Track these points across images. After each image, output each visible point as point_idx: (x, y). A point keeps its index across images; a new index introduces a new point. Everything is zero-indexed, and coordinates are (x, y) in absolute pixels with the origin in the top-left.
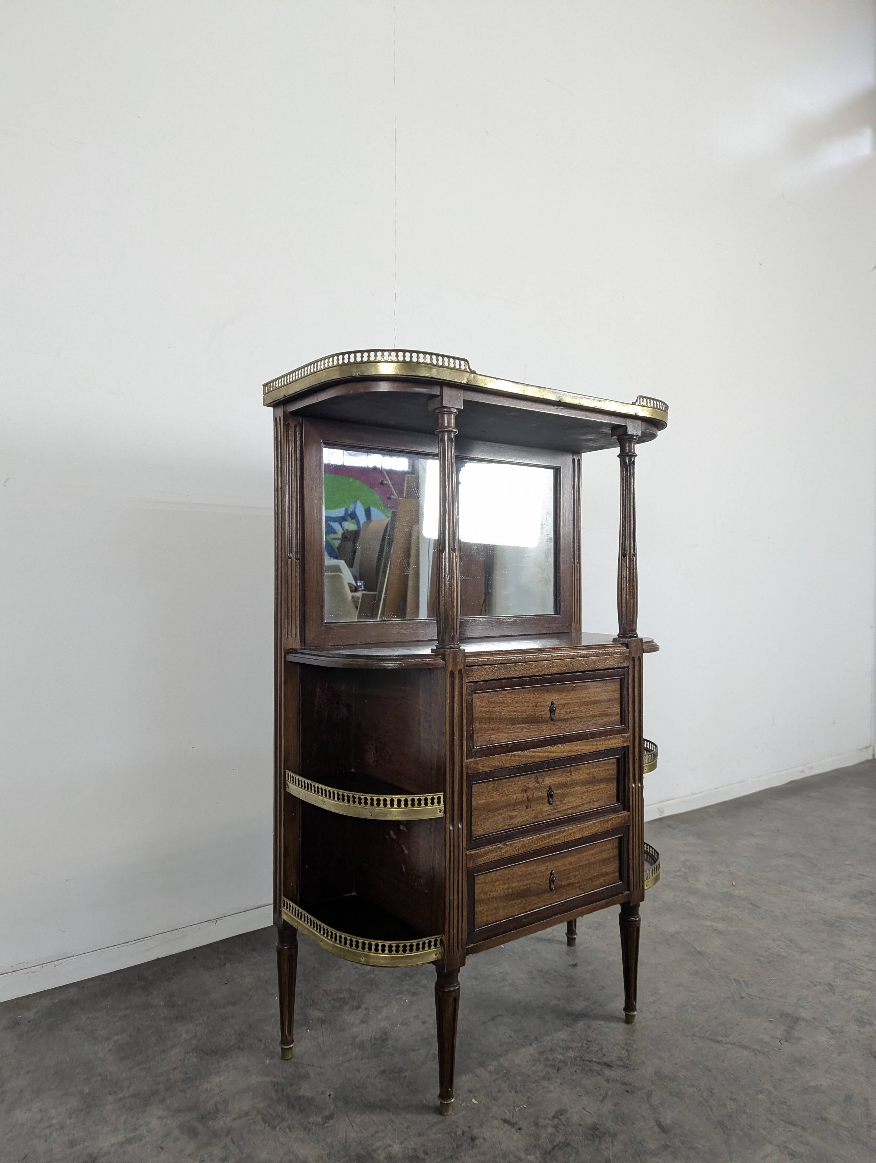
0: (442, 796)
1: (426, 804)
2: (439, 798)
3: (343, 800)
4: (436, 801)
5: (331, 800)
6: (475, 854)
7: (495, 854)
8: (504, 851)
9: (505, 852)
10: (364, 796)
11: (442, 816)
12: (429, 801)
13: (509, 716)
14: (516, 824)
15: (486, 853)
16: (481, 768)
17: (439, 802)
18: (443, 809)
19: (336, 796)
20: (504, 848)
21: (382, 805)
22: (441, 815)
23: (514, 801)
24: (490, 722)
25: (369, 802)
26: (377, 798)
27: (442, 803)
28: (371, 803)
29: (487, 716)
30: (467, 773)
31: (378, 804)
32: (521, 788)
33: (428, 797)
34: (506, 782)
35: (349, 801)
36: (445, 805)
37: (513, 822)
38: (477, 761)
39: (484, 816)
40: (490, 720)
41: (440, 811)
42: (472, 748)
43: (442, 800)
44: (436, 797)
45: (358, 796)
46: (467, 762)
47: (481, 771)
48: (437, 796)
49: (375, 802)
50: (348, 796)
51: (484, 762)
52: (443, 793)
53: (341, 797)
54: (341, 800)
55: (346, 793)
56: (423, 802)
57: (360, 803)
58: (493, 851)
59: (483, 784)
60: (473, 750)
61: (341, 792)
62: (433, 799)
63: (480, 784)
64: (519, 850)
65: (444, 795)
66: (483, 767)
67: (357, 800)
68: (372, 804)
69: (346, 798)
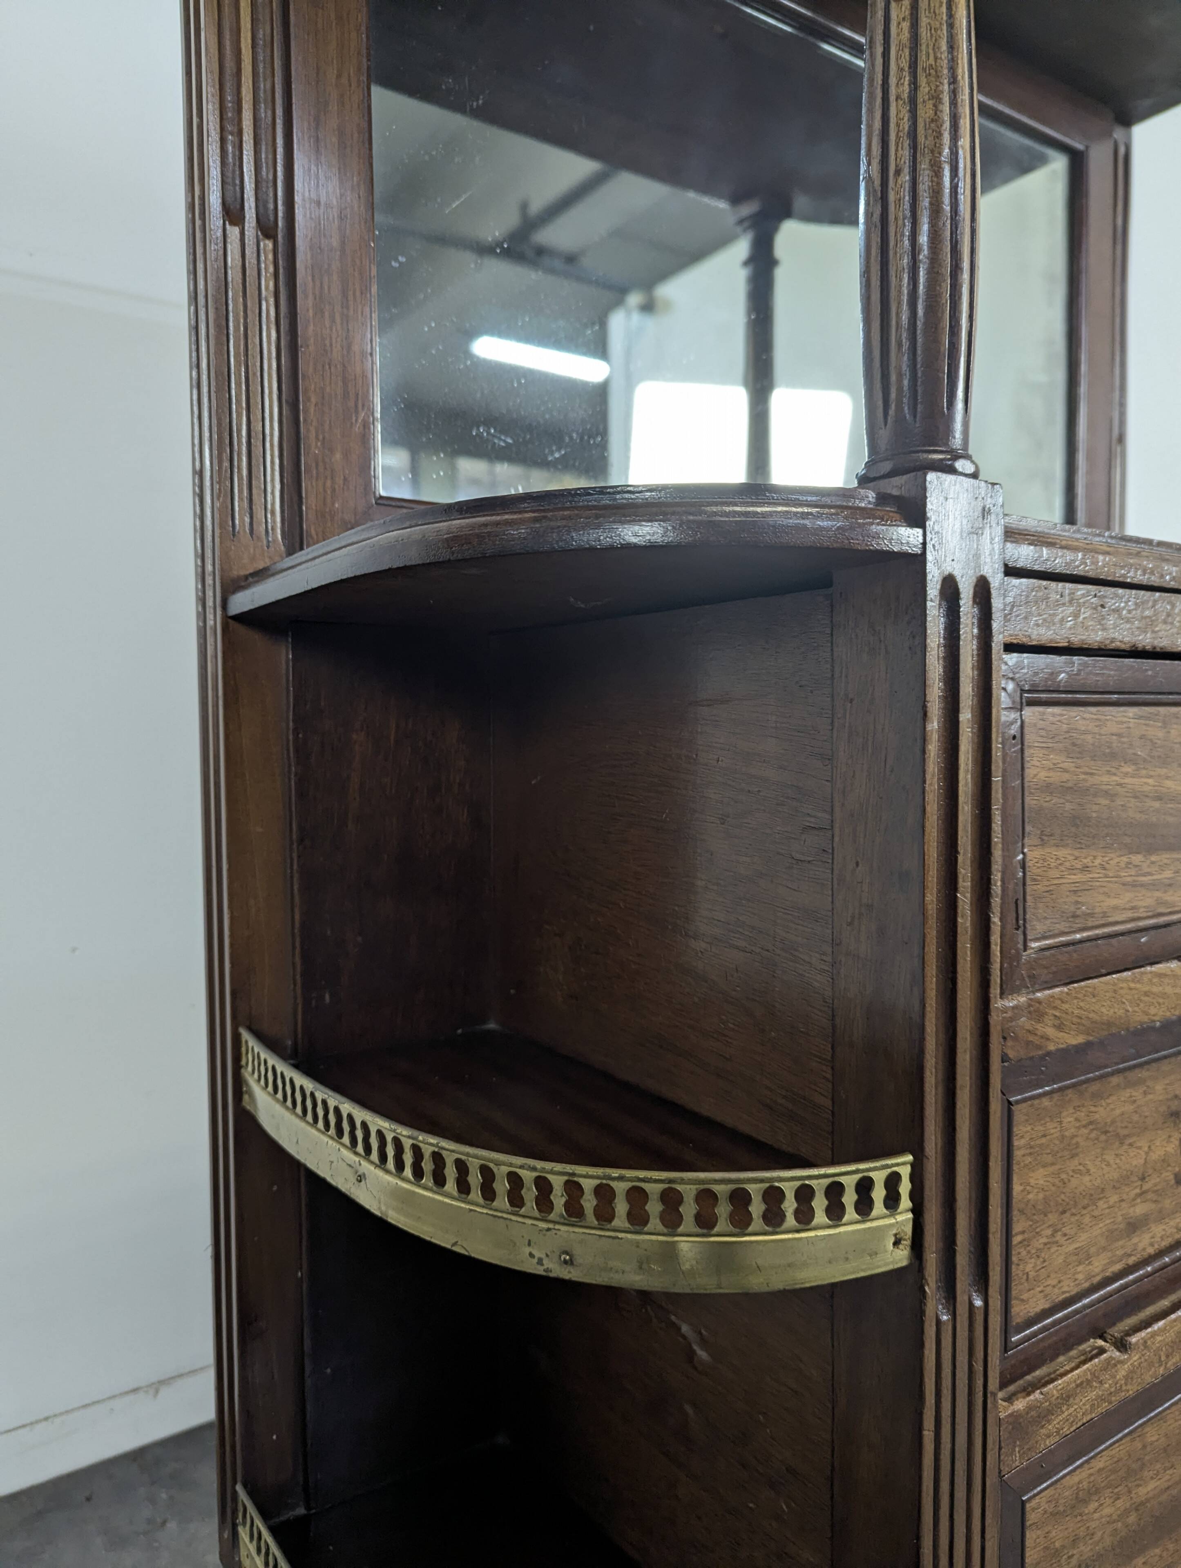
0: (905, 1172)
1: (835, 1211)
2: (893, 1181)
3: (440, 1180)
4: (879, 1194)
5: (388, 1172)
6: (1030, 1408)
7: (1093, 1395)
8: (1122, 1372)
9: (1126, 1377)
10: (534, 1169)
11: (904, 1263)
12: (849, 1198)
13: (1138, 816)
14: (1144, 1249)
15: (1066, 1398)
16: (1050, 1032)
17: (892, 1201)
18: (908, 1229)
19: (408, 1158)
20: (1122, 1362)
21: (620, 1219)
22: (900, 1257)
23: (1142, 1161)
24: (1076, 836)
25: (559, 1199)
26: (597, 1182)
27: (905, 1203)
28: (567, 1205)
29: (1068, 806)
30: (1004, 1058)
31: (605, 1215)
32: (1163, 1109)
33: (842, 1179)
34: (1118, 1085)
35: (463, 1187)
36: (918, 1211)
37: (1136, 1244)
38: (1039, 1002)
39: (1049, 1232)
40: (1077, 826)
41: (897, 1243)
42: (1021, 946)
43: (905, 1187)
44: (879, 1178)
45: (505, 1169)
46: (1005, 1010)
47: (1052, 1047)
48: (884, 1174)
49: (589, 1203)
50: (462, 1167)
51: (1065, 1006)
52: (910, 1158)
53: (427, 1166)
54: (428, 1180)
55: (452, 1150)
56: (819, 1203)
57: (516, 1200)
58: (1089, 1382)
59: (1046, 1102)
60: (1025, 956)
61: (429, 1142)
62: (865, 1186)
63: (1036, 1102)
64: (1167, 1356)
65: (913, 1165)
66: (1060, 1027)
67: (502, 1186)
68: (574, 1210)
69: (451, 1172)
